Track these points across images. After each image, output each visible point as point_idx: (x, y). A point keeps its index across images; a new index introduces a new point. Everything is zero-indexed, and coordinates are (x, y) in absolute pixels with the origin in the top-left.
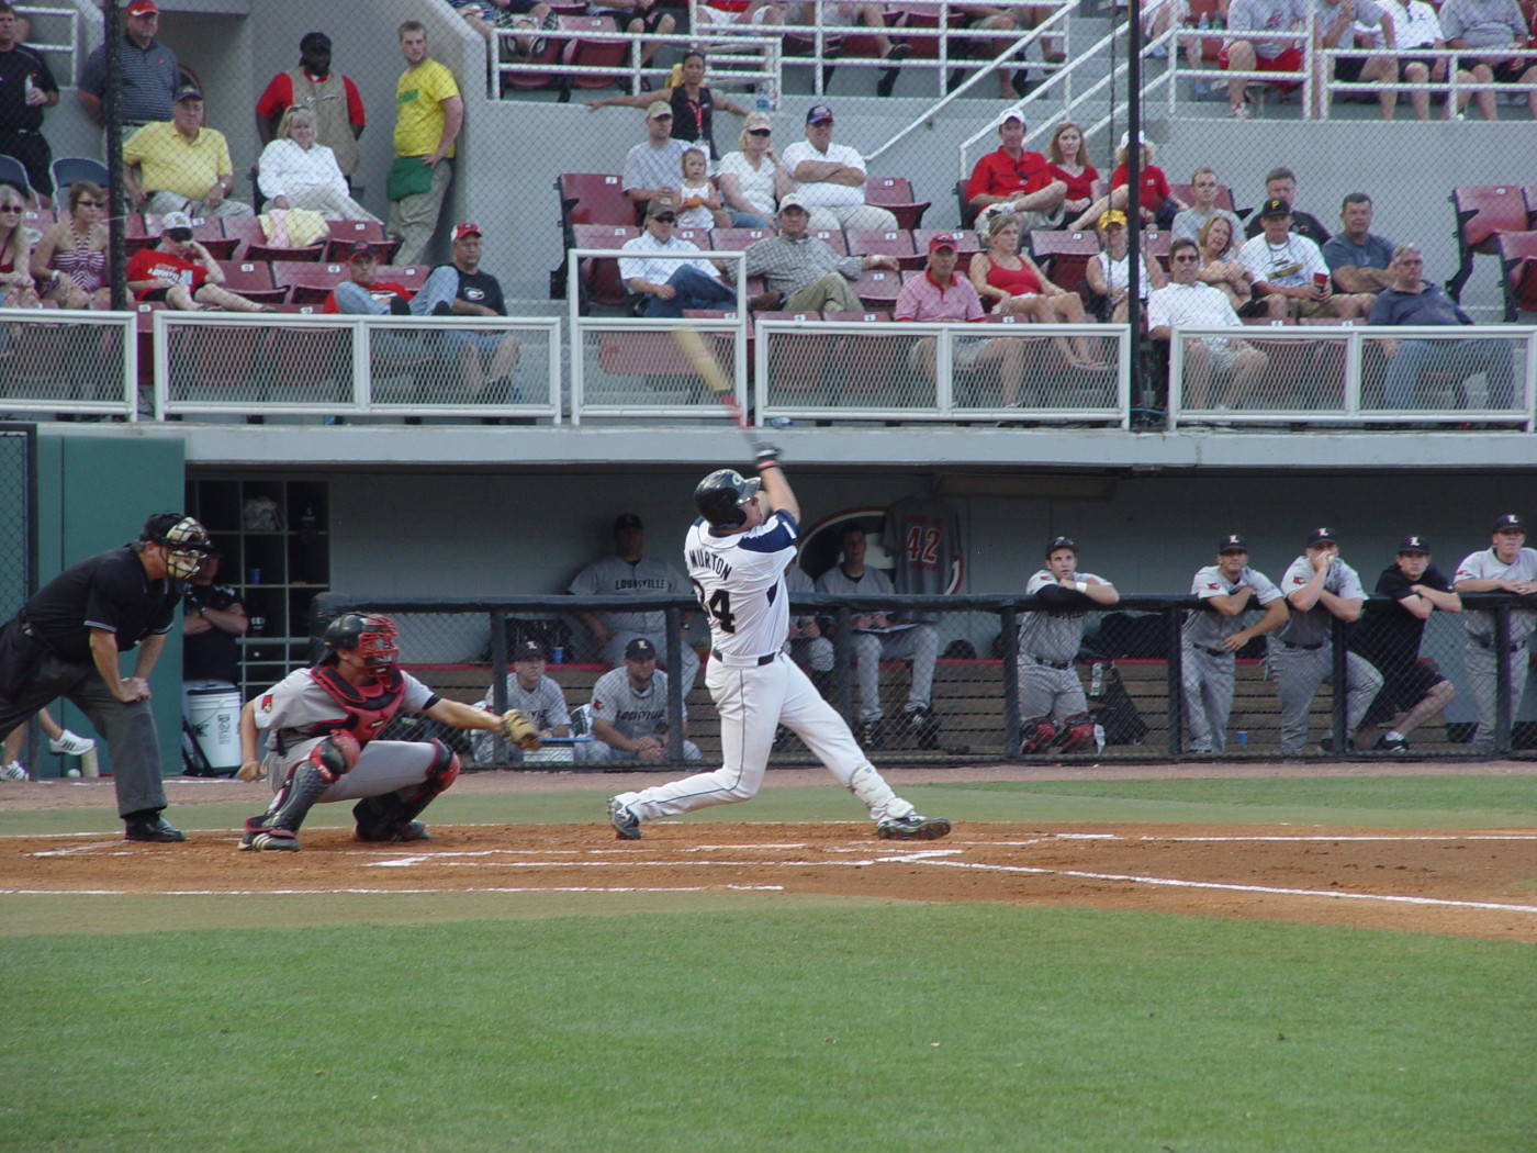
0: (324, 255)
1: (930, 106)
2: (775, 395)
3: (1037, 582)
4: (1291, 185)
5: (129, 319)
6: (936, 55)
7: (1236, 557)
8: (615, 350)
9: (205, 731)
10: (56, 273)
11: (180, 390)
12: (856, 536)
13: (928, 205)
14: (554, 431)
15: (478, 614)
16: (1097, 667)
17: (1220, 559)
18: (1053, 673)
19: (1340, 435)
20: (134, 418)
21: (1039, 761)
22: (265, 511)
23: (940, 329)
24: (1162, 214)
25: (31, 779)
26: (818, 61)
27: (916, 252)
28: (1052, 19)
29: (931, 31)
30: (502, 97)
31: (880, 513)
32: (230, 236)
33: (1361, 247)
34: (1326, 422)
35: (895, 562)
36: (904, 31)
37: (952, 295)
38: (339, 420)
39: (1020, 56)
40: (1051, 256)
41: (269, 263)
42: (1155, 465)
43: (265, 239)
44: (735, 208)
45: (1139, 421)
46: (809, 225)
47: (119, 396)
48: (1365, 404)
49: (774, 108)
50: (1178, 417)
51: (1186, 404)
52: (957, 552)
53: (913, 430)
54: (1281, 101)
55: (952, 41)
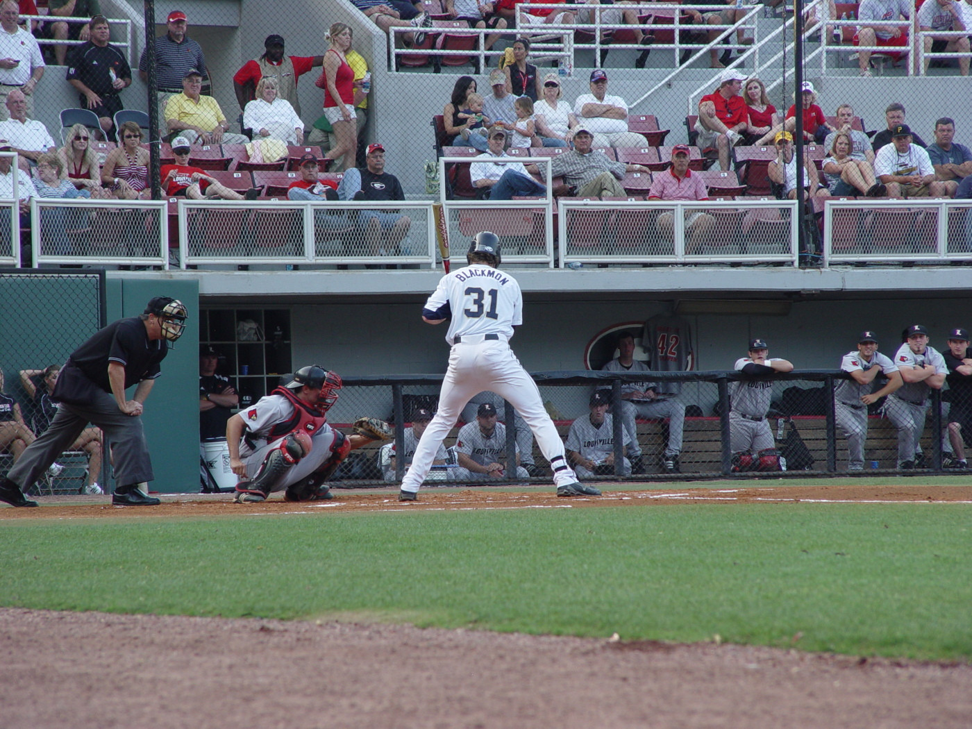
0: (286, 166)
1: (670, 73)
2: (571, 249)
3: (741, 364)
4: (902, 115)
5: (163, 205)
6: (672, 41)
7: (869, 346)
8: (469, 221)
9: (215, 465)
10: (116, 180)
11: (195, 250)
12: (627, 340)
13: (668, 131)
14: (432, 272)
15: (385, 387)
16: (781, 421)
17: (860, 347)
18: (753, 424)
19: (935, 269)
20: (167, 267)
21: (744, 476)
22: (250, 328)
23: (677, 205)
24: (818, 134)
25: (105, 494)
26: (597, 46)
27: (660, 160)
28: (747, 17)
29: (671, 26)
30: (397, 70)
31: (640, 326)
32: (227, 156)
33: (947, 152)
34: (926, 260)
35: (650, 355)
36: (654, 26)
37: (686, 183)
38: (296, 267)
39: (726, 41)
40: (748, 162)
41: (251, 172)
42: (816, 290)
43: (248, 157)
44: (544, 135)
45: (805, 262)
46: (593, 143)
47: (157, 253)
48: (950, 249)
49: (570, 75)
50: (830, 259)
51: (835, 250)
52: (690, 350)
53: (659, 269)
54: (894, 67)
55: (682, 32)
